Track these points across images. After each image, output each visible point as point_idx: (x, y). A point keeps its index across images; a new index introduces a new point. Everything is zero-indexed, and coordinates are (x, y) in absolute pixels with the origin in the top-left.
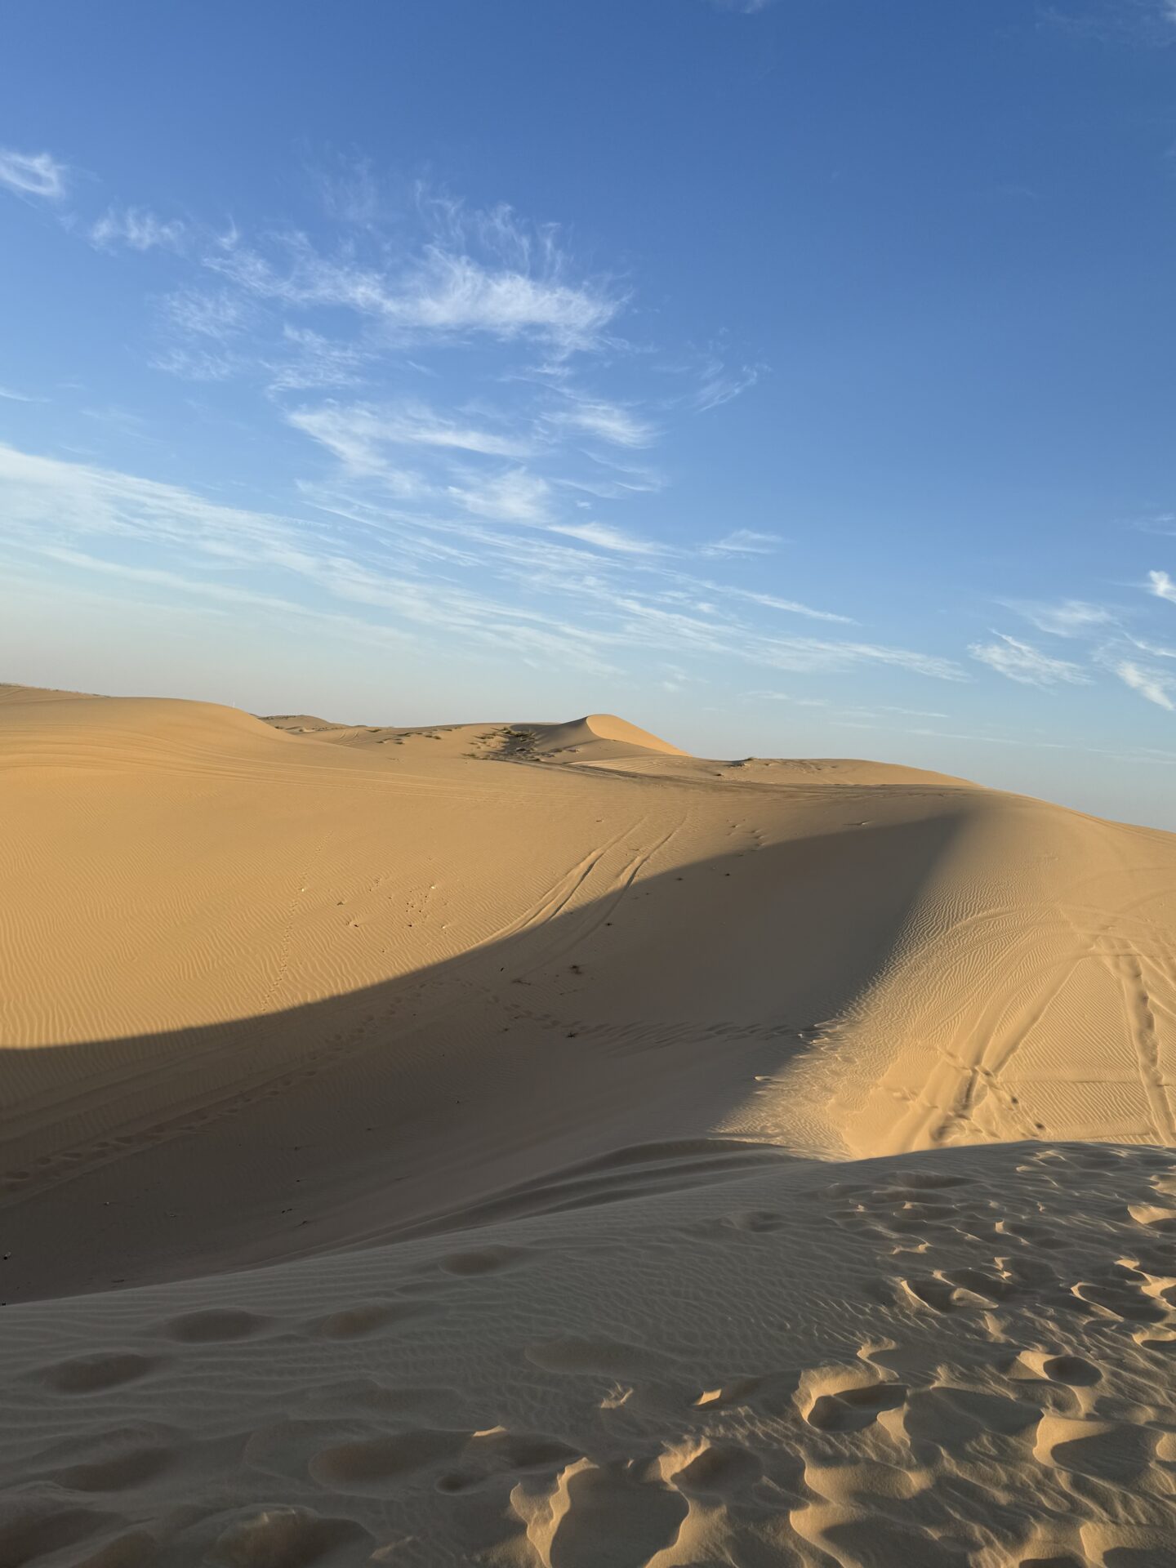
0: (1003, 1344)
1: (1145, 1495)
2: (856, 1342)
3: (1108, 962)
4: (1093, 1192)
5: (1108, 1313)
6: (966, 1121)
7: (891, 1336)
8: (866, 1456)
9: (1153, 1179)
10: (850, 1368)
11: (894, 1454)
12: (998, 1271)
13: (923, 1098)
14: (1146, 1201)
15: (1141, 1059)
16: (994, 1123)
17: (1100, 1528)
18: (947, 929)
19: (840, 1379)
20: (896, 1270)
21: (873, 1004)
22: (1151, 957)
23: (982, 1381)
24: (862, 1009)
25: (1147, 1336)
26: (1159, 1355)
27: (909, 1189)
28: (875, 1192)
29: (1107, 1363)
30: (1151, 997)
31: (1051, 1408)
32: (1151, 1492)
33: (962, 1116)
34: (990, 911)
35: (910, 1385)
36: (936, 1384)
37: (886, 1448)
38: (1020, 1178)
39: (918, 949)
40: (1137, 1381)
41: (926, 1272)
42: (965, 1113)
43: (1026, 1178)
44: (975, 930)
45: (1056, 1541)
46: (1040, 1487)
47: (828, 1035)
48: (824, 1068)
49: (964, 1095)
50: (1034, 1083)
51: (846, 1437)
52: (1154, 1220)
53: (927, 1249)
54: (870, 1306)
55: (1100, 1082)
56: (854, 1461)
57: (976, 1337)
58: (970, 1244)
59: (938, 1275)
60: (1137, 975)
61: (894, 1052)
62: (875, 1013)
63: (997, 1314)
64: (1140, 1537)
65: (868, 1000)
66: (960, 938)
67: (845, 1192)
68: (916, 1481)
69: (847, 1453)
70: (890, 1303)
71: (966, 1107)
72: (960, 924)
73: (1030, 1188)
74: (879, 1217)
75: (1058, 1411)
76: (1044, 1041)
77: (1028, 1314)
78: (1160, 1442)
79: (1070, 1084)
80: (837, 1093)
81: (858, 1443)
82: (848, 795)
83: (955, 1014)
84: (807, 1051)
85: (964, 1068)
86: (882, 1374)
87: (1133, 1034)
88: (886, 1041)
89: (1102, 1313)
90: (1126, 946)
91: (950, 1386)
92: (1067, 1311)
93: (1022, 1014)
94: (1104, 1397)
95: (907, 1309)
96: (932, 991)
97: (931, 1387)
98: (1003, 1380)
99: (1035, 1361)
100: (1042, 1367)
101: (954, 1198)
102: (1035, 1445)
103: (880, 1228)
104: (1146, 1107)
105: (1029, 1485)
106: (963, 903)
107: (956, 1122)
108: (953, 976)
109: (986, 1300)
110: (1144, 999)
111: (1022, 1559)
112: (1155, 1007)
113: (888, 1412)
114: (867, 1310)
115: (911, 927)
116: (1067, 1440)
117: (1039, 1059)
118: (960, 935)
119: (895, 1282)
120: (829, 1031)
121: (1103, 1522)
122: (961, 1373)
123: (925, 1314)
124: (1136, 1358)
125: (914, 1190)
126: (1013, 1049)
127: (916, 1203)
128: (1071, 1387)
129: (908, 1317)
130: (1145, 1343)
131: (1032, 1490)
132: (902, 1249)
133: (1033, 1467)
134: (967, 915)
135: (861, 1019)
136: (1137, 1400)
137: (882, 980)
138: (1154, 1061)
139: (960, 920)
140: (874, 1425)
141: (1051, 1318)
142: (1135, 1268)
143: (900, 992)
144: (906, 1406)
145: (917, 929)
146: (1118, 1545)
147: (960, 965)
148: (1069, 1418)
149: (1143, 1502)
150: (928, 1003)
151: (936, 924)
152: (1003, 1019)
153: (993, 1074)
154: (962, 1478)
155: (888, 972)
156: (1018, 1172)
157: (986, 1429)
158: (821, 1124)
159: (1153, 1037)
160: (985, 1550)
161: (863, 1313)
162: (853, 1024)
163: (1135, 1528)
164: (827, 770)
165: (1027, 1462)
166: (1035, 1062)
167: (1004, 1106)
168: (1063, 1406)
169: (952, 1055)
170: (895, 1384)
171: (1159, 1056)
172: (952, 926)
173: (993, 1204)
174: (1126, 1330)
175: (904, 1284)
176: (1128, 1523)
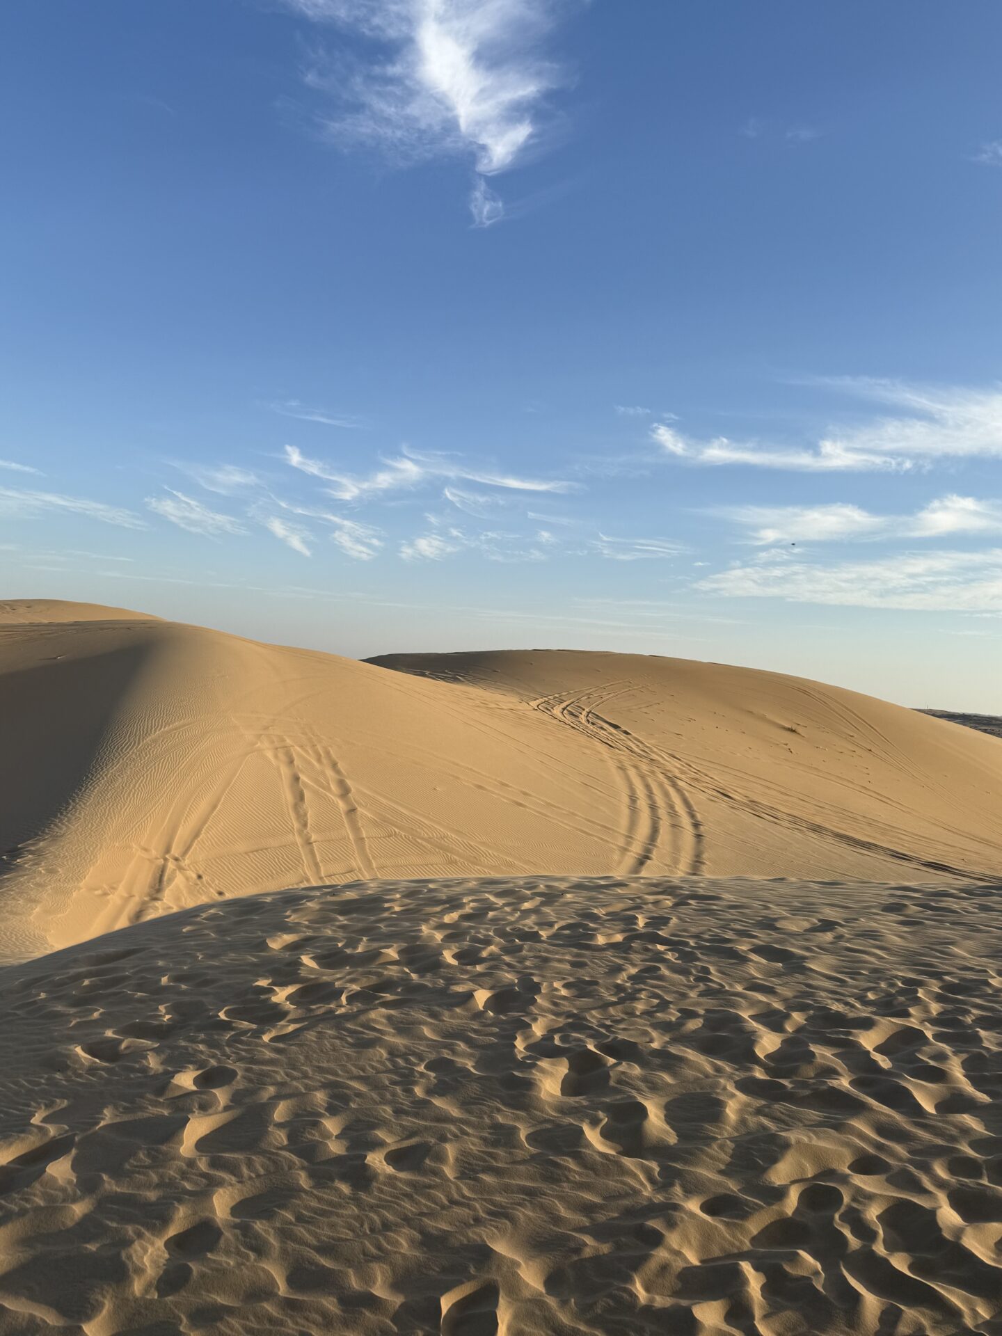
0: (161, 1074)
1: (263, 1153)
2: (30, 1111)
3: (270, 755)
4: (243, 934)
5: (245, 1025)
6: (160, 902)
7: (63, 1096)
8: (35, 1205)
9: (288, 913)
10: (23, 1135)
11: (60, 1195)
12: (161, 1016)
13: (121, 890)
14: (280, 931)
15: (296, 825)
16: (183, 899)
17: (229, 1190)
18: (139, 744)
19: (13, 1149)
20: (72, 1040)
21: (74, 818)
22: (301, 747)
23: (142, 1109)
24: (63, 824)
25: (273, 1034)
26: (281, 1045)
27: (89, 968)
28: (58, 978)
29: (244, 1063)
30: (303, 777)
31: (197, 1111)
32: (268, 1149)
33: (156, 899)
34: (174, 725)
35: (77, 1132)
36: (102, 1123)
37: (52, 1192)
38: (185, 937)
39: (113, 765)
40: (263, 1070)
41: (100, 1033)
42: (159, 896)
43: (190, 936)
44: (162, 741)
45: (195, 1213)
46: (184, 1175)
47: (31, 852)
48: (28, 882)
49: (158, 881)
50: (215, 860)
51: (16, 1196)
52: (285, 944)
53: (101, 1014)
54: (46, 1076)
55: (266, 849)
56: (23, 1212)
57: (139, 1075)
58: (141, 1001)
59: (109, 1033)
60: (291, 762)
61: (94, 856)
62: (76, 825)
63: (157, 1051)
64: (259, 1186)
65: (69, 815)
66: (150, 749)
67: (28, 985)
68: (79, 1209)
69: (16, 1209)
70: (63, 1068)
71: (159, 890)
72: (150, 738)
73: (192, 943)
74: (59, 998)
75: (202, 1112)
76: (222, 824)
77: (183, 1044)
78: (278, 1110)
79: (244, 855)
80: (41, 902)
81: (27, 1197)
82: (43, 632)
83: (148, 815)
84: (10, 870)
85: (157, 858)
86: (52, 1130)
87: (290, 807)
88: (87, 848)
89: (240, 1026)
90: (283, 740)
91: (115, 1121)
92: (214, 1032)
93: (203, 806)
94: (238, 1090)
95: (80, 1069)
96: (127, 799)
97: (97, 1128)
98: (160, 1102)
99: (186, 1080)
100: (192, 1082)
101: (127, 968)
102: (182, 1145)
103: (60, 1008)
104: (301, 861)
105: (175, 1177)
106: (152, 720)
107: (151, 905)
108: (145, 783)
109: (149, 1042)
110: (297, 779)
111: (166, 1238)
112: (305, 784)
113: (57, 1161)
114: (43, 1081)
115: (107, 745)
116: (208, 1132)
117: (219, 840)
118: (150, 747)
119: (69, 1050)
120: (33, 848)
121: (231, 1185)
122: (125, 1108)
123: (97, 1069)
124: (263, 1052)
125: (93, 968)
126: (197, 835)
127: (93, 979)
128: (211, 1090)
129: (80, 1076)
130: (272, 1040)
131: (178, 1181)
132: (78, 1020)
133: (179, 1163)
134: (155, 730)
135: (62, 832)
136: (263, 1084)
137: (82, 796)
138: (305, 825)
139: (149, 735)
140: (43, 1176)
141: (202, 1042)
142: (269, 985)
143: (98, 803)
144: (74, 1151)
145: (112, 747)
146: (242, 1198)
147: (150, 773)
148: (210, 1115)
149: (261, 1158)
150: (123, 810)
151: (129, 741)
152: (188, 812)
153: (180, 858)
154: (122, 1193)
155: (87, 788)
156: (184, 933)
157: (143, 1146)
158: (27, 933)
159: (305, 807)
160: (136, 1243)
161: (39, 1084)
162: (55, 839)
163: (256, 1180)
164: (21, 610)
165: (175, 1160)
166: (216, 842)
167: (191, 883)
168: (204, 1107)
169: (146, 850)
170: (65, 1135)
171: (309, 821)
172: (143, 741)
173: (160, 963)
174: (258, 1034)
175: (79, 1050)
176: (250, 1178)
